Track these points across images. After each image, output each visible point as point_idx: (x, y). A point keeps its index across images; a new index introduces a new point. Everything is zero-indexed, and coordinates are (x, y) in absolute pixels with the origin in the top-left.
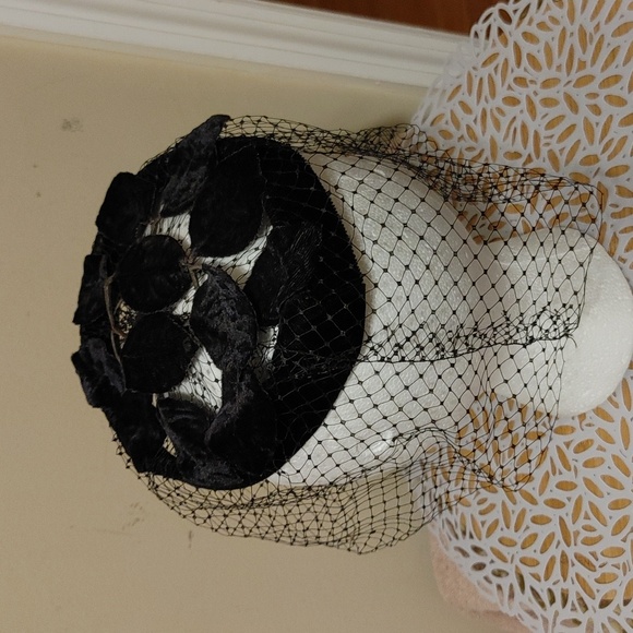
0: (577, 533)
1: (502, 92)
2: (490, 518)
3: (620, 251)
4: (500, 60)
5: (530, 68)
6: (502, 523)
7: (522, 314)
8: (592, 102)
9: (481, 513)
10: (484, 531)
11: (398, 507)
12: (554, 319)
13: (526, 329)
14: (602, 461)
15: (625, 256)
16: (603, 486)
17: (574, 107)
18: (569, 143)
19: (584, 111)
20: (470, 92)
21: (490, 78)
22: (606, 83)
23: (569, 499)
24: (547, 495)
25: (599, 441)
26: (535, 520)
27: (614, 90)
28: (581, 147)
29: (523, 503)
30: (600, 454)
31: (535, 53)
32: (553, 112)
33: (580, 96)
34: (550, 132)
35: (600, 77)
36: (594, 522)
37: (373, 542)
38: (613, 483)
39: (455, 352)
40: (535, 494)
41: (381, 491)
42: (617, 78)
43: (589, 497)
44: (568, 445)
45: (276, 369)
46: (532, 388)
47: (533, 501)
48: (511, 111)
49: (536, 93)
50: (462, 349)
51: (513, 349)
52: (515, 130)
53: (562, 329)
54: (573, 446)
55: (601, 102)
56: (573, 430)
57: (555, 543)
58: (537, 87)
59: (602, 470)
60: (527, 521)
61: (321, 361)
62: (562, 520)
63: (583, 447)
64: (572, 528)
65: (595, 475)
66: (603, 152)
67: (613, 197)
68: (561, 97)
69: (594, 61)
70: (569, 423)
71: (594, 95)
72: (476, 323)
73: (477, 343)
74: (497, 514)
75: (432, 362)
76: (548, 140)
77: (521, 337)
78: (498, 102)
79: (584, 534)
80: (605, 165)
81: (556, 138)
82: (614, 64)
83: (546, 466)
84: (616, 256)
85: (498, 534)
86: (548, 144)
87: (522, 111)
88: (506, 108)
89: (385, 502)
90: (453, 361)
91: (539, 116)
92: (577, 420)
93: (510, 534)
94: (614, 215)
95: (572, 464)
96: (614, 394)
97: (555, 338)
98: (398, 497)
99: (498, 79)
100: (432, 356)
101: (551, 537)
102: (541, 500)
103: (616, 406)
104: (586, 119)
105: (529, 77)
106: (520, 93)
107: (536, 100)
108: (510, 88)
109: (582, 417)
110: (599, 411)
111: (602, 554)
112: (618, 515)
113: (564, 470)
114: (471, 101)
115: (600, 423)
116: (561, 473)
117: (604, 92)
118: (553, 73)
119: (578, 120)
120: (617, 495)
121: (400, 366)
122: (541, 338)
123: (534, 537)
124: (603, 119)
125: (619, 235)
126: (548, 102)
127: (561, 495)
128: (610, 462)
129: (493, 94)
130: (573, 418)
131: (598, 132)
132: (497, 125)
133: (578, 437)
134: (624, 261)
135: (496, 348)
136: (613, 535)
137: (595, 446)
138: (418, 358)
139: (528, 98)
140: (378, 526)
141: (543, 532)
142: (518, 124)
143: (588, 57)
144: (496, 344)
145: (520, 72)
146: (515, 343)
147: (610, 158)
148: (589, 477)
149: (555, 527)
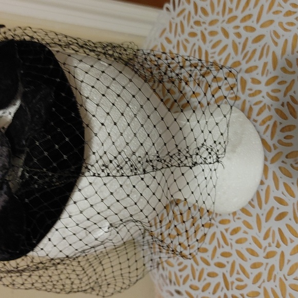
0: (233, 283)
1: (188, 30)
2: (184, 274)
3: (254, 116)
4: (186, 13)
5: (202, 16)
6: (191, 277)
7: (188, 147)
8: (237, 31)
9: (180, 270)
10: (181, 281)
11: (121, 269)
12: (210, 150)
13: (191, 156)
14: (246, 239)
15: (256, 118)
16: (247, 255)
17: (226, 34)
18: (224, 55)
19: (232, 37)
20: (171, 31)
21: (181, 23)
22: (244, 20)
23: (228, 262)
24: (216, 260)
25: (244, 228)
26: (210, 275)
27: (249, 23)
28: (231, 57)
29: (202, 265)
30: (245, 236)
31: (205, 6)
32: (215, 39)
33: (230, 28)
34: (213, 50)
35: (241, 16)
36: (242, 276)
37: (111, 290)
38: (253, 253)
39: (144, 171)
40: (209, 259)
41: (108, 260)
42: (250, 16)
43: (239, 261)
44: (226, 230)
45: (23, 182)
46: (197, 194)
47: (208, 264)
48: (192, 40)
49: (206, 29)
50: (149, 169)
51: (184, 169)
52: (195, 51)
53: (215, 157)
54: (230, 231)
55: (241, 31)
56: (229, 221)
57: (220, 289)
58: (206, 26)
59: (246, 245)
60: (205, 275)
61: (53, 175)
62: (224, 275)
63: (235, 231)
64: (230, 279)
65: (242, 248)
66: (244, 59)
67: (250, 85)
68: (219, 30)
69: (237, 7)
70: (227, 217)
71: (237, 27)
72: (157, 152)
73: (159, 166)
74: (188, 271)
75: (128, 177)
76: (213, 55)
77: (189, 162)
78: (186, 36)
79: (237, 283)
80: (244, 66)
81: (217, 53)
82: (248, 8)
83: (215, 243)
84: (252, 119)
85: (189, 283)
86: (212, 57)
87: (198, 40)
88: (190, 39)
89: (112, 267)
90: (142, 176)
91: (208, 41)
92: (231, 216)
93: (195, 283)
94: (250, 95)
95: (229, 241)
96: (252, 200)
97: (210, 163)
98: (120, 263)
99: (185, 23)
100: (128, 173)
101: (218, 285)
102: (212, 263)
103: (253, 207)
104: (233, 41)
105: (201, 20)
106: (197, 29)
107: (206, 33)
108: (192, 27)
109: (234, 214)
110: (244, 210)
111: (247, 295)
112: (256, 272)
113: (225, 245)
114: (171, 36)
115: (244, 217)
116: (223, 247)
117: (243, 25)
118: (214, 17)
119: (229, 42)
120: (255, 260)
121: (107, 180)
122: (201, 163)
123: (209, 285)
124: (242, 40)
125: (253, 107)
126: (212, 33)
127: (223, 260)
128: (250, 240)
129: (183, 31)
130: (229, 215)
131: (240, 48)
132: (185, 48)
133: (232, 226)
134: (256, 121)
135: (172, 169)
136: (253, 284)
137: (242, 231)
138: (118, 174)
139: (202, 32)
140: (111, 281)
141: (214, 281)
142: (196, 47)
143: (234, 6)
144: (172, 166)
145: (197, 18)
146: (185, 166)
147: (247, 62)
148: (238, 249)
149: (220, 279)
